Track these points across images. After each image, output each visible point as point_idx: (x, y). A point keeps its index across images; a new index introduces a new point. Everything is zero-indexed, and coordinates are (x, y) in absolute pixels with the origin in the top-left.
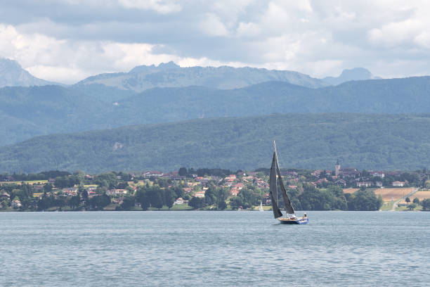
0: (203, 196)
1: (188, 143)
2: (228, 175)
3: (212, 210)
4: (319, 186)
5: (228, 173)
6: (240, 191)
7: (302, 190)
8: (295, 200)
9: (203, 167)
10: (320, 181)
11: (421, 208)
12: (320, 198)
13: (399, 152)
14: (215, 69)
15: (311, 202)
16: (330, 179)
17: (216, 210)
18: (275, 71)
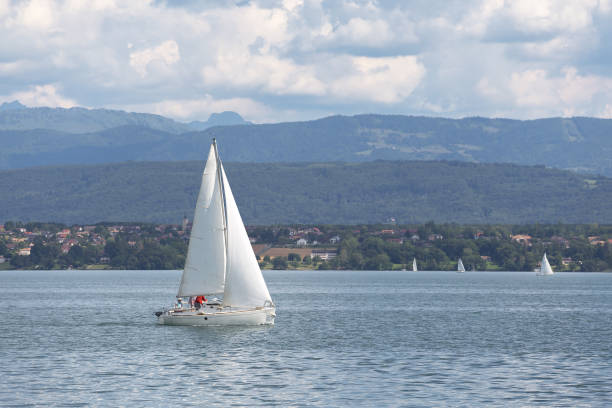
0: (29, 253)
1: (28, 193)
2: (61, 230)
3: (38, 269)
4: (163, 242)
5: (62, 227)
6: (72, 248)
7: (142, 247)
8: (134, 258)
9: (33, 220)
10: (164, 237)
11: (271, 266)
12: (161, 256)
13: (265, 204)
14: (65, 110)
15: (150, 261)
16: (175, 235)
17: (42, 269)
18: (134, 114)
